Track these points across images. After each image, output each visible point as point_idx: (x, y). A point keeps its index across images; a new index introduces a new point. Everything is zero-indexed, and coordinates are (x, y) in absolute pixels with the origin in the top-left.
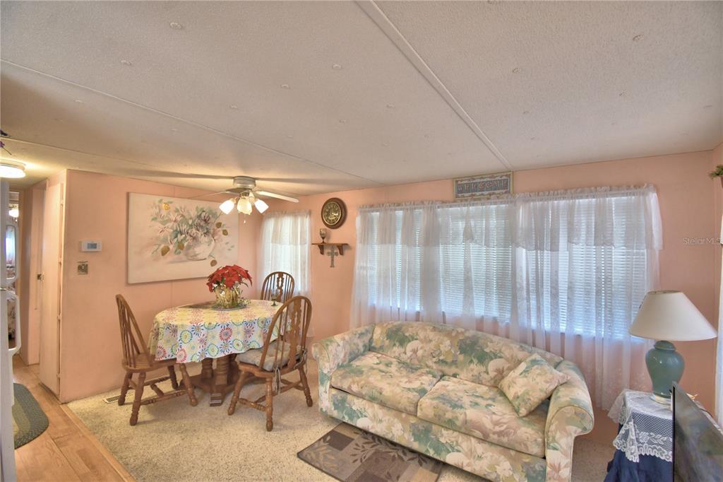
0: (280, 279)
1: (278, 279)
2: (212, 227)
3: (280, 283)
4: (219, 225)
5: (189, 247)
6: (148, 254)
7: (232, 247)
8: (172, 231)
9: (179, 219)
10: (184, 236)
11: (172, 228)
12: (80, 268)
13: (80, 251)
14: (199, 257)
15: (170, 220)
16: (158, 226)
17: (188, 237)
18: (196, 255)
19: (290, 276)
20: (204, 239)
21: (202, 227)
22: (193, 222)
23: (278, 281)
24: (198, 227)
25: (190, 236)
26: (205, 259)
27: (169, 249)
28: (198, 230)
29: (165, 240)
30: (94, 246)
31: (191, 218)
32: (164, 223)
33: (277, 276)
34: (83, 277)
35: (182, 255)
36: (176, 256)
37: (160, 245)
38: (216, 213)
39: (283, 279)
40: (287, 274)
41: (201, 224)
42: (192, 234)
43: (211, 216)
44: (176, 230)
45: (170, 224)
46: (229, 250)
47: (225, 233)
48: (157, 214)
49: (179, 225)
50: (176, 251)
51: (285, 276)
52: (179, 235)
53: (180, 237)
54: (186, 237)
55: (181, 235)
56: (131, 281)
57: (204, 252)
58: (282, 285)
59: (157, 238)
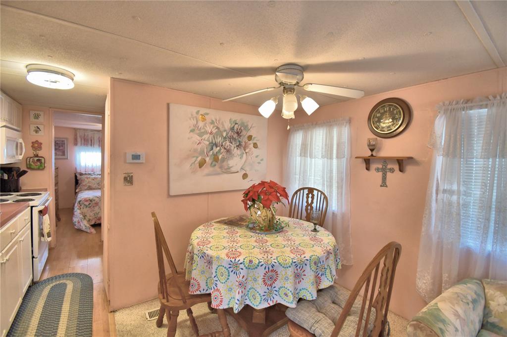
0: (310, 195)
1: (308, 195)
2: (244, 139)
3: (310, 200)
4: (250, 138)
5: (223, 160)
6: (187, 166)
7: (262, 160)
8: (208, 143)
9: (214, 131)
10: (218, 148)
11: (208, 140)
12: (125, 179)
13: (125, 162)
14: (233, 170)
15: (206, 132)
16: (196, 138)
17: (223, 150)
18: (229, 168)
19: (322, 193)
20: (236, 152)
21: (235, 139)
22: (227, 135)
23: (308, 197)
24: (231, 139)
25: (225, 149)
26: (238, 172)
27: (205, 160)
28: (232, 143)
29: (202, 152)
30: (136, 157)
31: (225, 131)
32: (200, 135)
33: (306, 191)
34: (129, 188)
35: (217, 168)
36: (211, 169)
37: (197, 157)
38: (247, 125)
39: (313, 196)
40: (318, 191)
41: (234, 136)
42: (226, 147)
43: (242, 128)
44: (212, 143)
45: (206, 136)
46: (259, 163)
47: (255, 146)
48: (195, 126)
49: (214, 137)
50: (212, 163)
51: (315, 192)
52: (214, 148)
53: (216, 150)
54: (220, 149)
55: (216, 147)
56: (172, 193)
57: (236, 165)
58: (312, 202)
59: (195, 150)
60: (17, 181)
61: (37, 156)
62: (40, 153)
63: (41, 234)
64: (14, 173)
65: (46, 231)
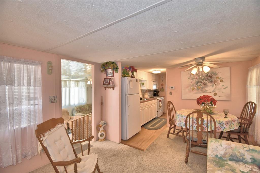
1: (251, 106)
2: (213, 79)
4: (218, 78)
5: (203, 88)
6: (187, 90)
7: (227, 87)
8: (195, 82)
9: (198, 77)
10: (200, 83)
11: (195, 81)
12: (170, 93)
13: (170, 89)
14: (208, 91)
15: (194, 78)
16: (190, 81)
17: (202, 84)
18: (206, 91)
20: (209, 84)
21: (209, 79)
22: (204, 78)
24: (206, 80)
25: (203, 83)
26: (211, 92)
27: (194, 88)
28: (207, 81)
29: (193, 85)
30: (172, 88)
31: (203, 77)
32: (192, 79)
34: (171, 96)
35: (200, 91)
36: (197, 91)
37: (191, 87)
38: (216, 73)
41: (208, 78)
42: (204, 83)
43: (213, 74)
44: (197, 82)
45: (195, 80)
46: (225, 89)
47: (222, 81)
48: (190, 77)
49: (198, 80)
50: (197, 89)
52: (198, 84)
53: (199, 84)
54: (201, 84)
55: (199, 83)
56: (183, 98)
57: (210, 89)
59: (190, 85)
60: (158, 94)
61: (162, 88)
62: (163, 87)
63: (159, 107)
64: (157, 92)
65: (160, 106)
